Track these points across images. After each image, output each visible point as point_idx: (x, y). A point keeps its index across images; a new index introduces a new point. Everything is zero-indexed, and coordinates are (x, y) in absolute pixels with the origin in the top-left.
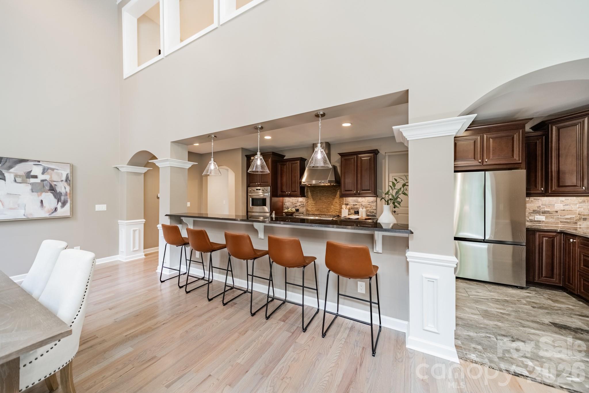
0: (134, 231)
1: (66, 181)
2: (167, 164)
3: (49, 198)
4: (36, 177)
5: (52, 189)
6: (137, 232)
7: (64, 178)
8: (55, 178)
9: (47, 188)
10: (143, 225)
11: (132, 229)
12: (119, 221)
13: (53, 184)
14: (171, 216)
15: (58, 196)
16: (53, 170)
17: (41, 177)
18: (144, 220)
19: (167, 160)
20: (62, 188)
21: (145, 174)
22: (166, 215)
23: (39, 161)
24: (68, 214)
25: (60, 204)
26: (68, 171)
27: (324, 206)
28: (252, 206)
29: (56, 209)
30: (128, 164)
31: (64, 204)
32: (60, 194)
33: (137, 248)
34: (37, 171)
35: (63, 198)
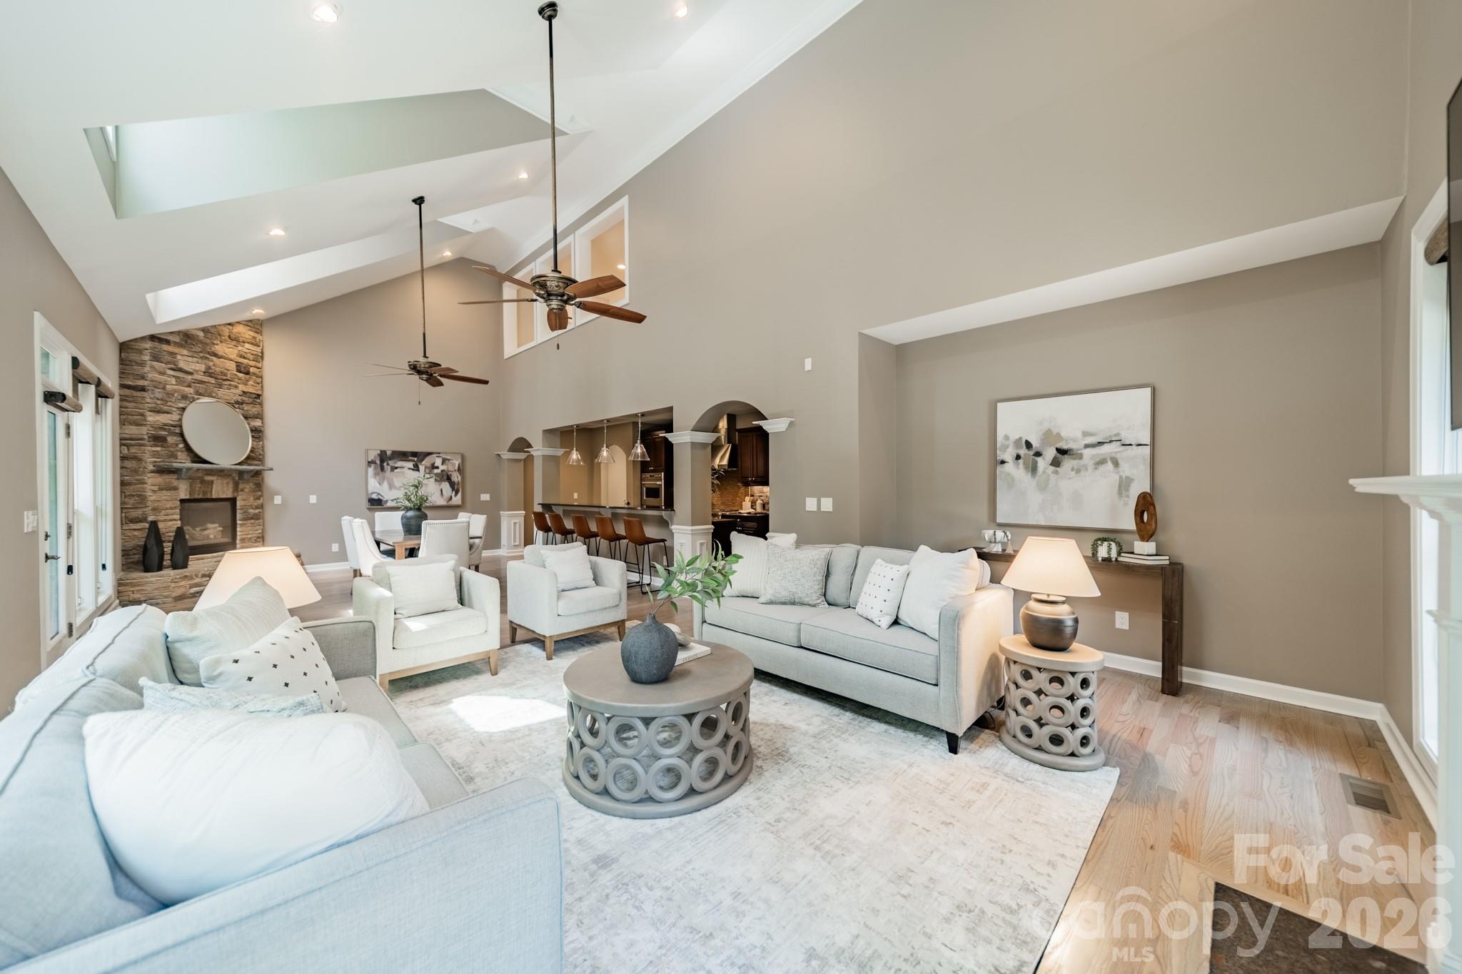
0: (515, 523)
1: (458, 471)
2: (539, 453)
3: (446, 486)
4: (437, 468)
5: (449, 479)
6: (518, 525)
7: (456, 468)
8: (451, 468)
9: (445, 478)
10: (523, 518)
11: (513, 522)
12: (501, 512)
13: (449, 473)
14: (544, 505)
15: (452, 485)
16: (449, 460)
17: (442, 468)
18: (524, 512)
19: (539, 450)
20: (456, 477)
21: (525, 460)
22: (539, 504)
23: (439, 453)
24: (459, 503)
25: (454, 493)
26: (460, 461)
27: (730, 498)
28: (647, 497)
29: (451, 498)
30: (508, 451)
31: (456, 494)
32: (454, 482)
33: (517, 543)
34: (438, 462)
35: (456, 487)
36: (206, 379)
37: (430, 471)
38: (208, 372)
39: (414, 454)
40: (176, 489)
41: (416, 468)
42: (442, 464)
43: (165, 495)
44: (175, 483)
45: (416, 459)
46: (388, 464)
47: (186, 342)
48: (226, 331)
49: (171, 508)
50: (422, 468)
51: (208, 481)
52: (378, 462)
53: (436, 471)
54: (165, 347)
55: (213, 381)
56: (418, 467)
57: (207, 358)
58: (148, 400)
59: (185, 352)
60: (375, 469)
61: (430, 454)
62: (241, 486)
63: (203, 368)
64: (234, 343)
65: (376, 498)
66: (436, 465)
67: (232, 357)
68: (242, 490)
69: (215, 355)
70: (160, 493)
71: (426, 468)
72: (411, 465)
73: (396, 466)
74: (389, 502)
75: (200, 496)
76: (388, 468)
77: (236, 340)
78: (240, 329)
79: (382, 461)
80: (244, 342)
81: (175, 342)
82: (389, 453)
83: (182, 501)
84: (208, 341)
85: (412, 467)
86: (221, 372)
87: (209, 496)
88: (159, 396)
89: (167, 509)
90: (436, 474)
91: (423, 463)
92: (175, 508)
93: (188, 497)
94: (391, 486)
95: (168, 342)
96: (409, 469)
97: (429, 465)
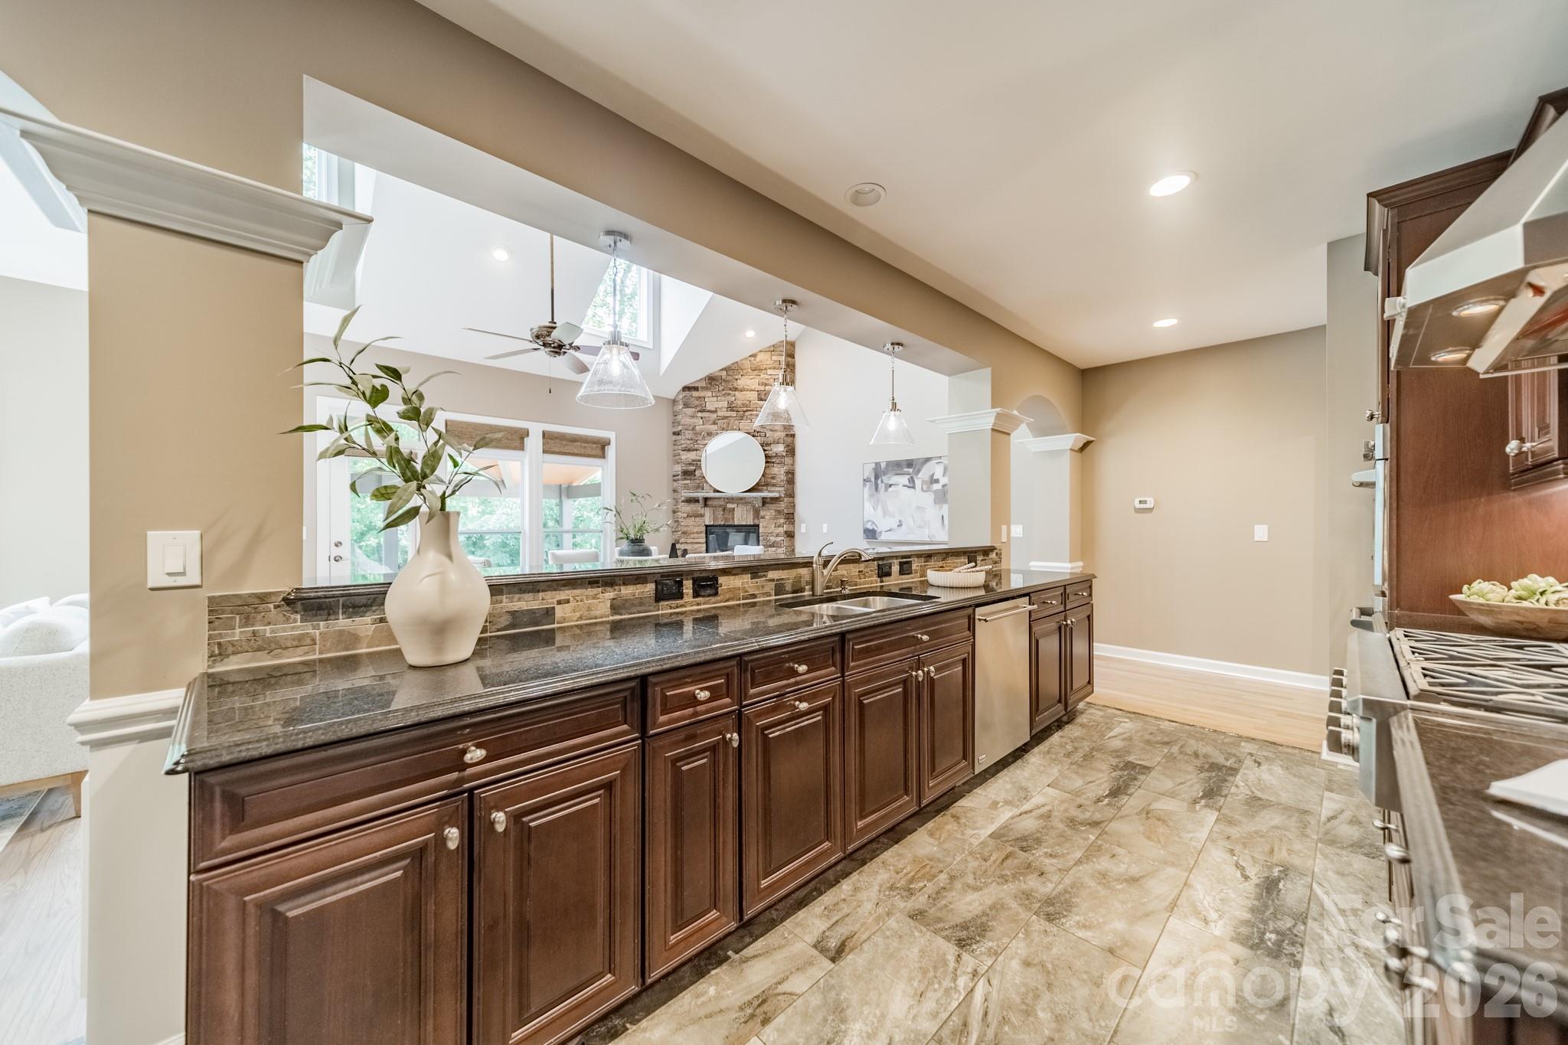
4: (937, 481)
17: (943, 481)
23: (940, 459)
34: (938, 472)
36: (729, 414)
37: (928, 487)
38: (731, 408)
39: (910, 464)
40: (702, 516)
41: (912, 485)
42: (944, 476)
43: (691, 521)
44: (702, 511)
45: (911, 470)
46: (882, 482)
47: (710, 383)
48: (748, 365)
49: (697, 533)
50: (918, 483)
51: (730, 509)
52: (873, 480)
53: (936, 487)
54: (695, 394)
55: (734, 414)
56: (913, 482)
57: (729, 394)
58: (683, 442)
59: (710, 394)
60: (870, 489)
61: (928, 460)
62: (762, 513)
63: (725, 404)
64: (756, 372)
65: (871, 528)
66: (935, 477)
67: (753, 387)
68: (763, 517)
69: (736, 389)
70: (689, 520)
71: (924, 482)
72: (904, 480)
73: (891, 482)
74: (883, 533)
75: (723, 523)
76: (882, 486)
77: (757, 369)
78: (761, 357)
79: (877, 478)
80: (766, 369)
81: (702, 388)
82: (883, 465)
83: (707, 526)
84: (729, 378)
85: (907, 483)
86: (743, 404)
87: (730, 523)
88: (689, 437)
89: (693, 533)
90: (936, 492)
91: (919, 476)
92: (701, 532)
93: (712, 523)
94: (885, 513)
95: (696, 389)
96: (905, 486)
97: (927, 478)
